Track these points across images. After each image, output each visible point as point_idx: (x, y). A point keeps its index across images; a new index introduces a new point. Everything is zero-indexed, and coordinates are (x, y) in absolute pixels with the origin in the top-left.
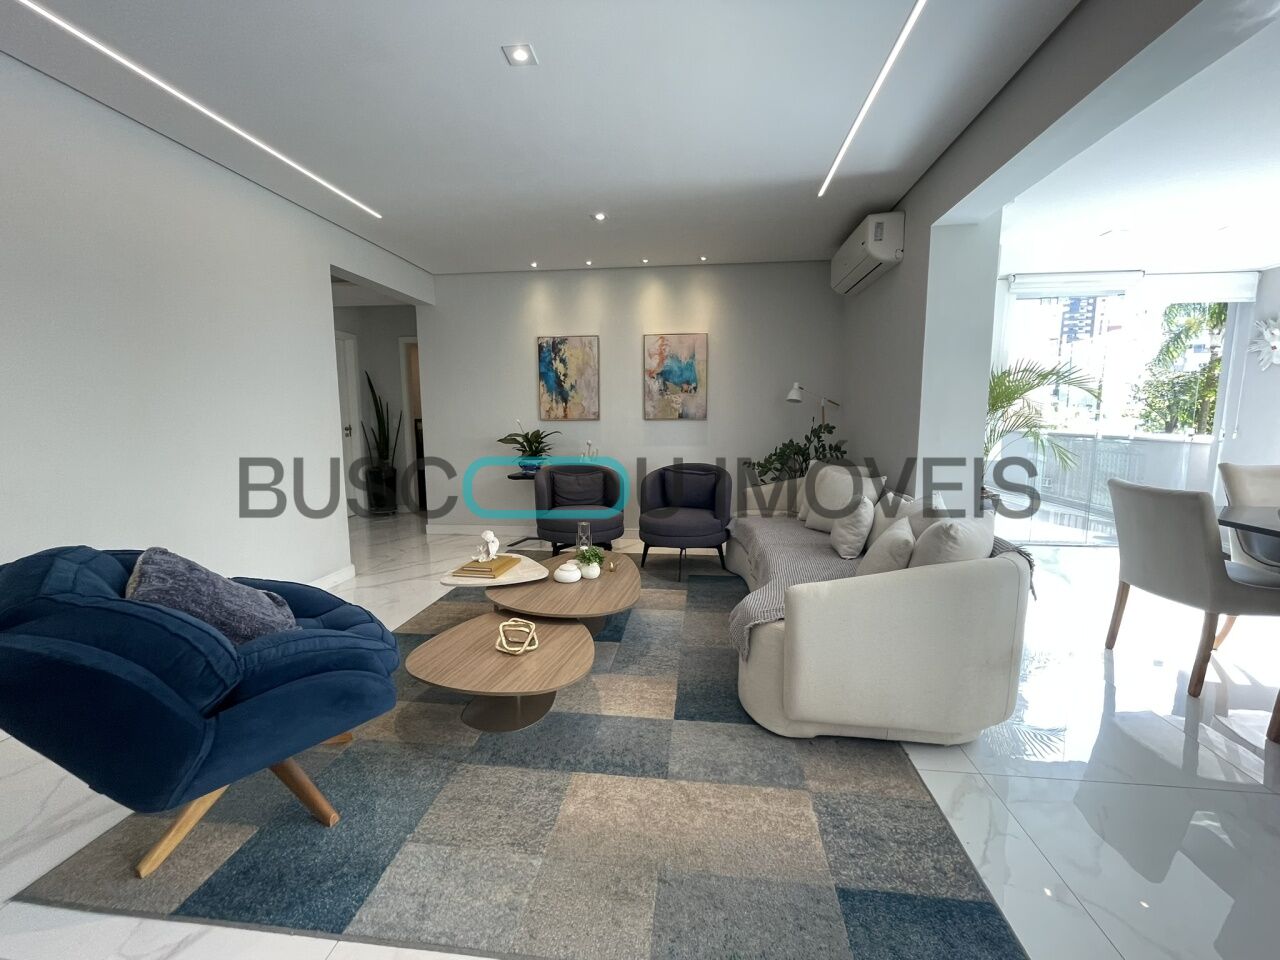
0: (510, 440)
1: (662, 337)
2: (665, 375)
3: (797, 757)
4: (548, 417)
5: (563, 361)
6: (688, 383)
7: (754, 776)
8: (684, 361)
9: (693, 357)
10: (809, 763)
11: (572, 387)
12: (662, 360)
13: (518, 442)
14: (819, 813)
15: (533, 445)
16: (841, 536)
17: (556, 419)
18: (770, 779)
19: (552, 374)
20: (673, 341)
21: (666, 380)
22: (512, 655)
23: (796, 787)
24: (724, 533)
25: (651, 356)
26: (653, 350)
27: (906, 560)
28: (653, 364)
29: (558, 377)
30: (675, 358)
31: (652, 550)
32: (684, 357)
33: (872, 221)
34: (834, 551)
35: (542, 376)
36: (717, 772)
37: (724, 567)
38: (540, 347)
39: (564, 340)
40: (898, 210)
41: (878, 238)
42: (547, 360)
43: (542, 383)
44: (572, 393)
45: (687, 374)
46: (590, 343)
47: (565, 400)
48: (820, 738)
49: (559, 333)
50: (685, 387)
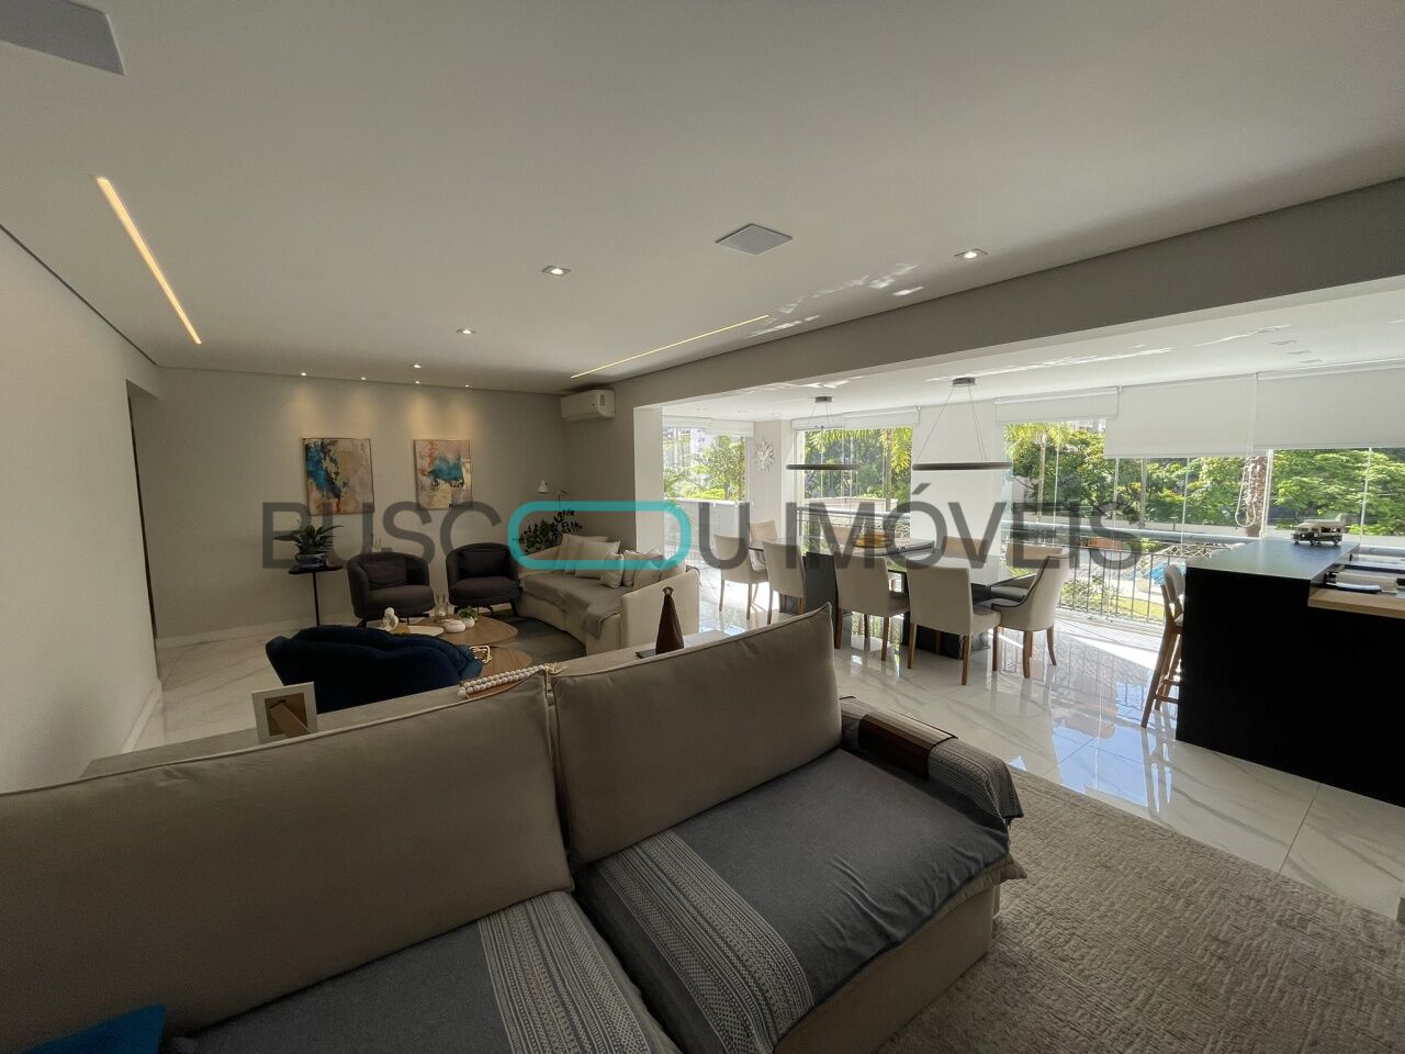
1: (431, 442)
2: (436, 474)
4: (319, 512)
5: (333, 461)
6: (456, 479)
8: (452, 462)
9: (459, 459)
11: (345, 484)
12: (432, 462)
13: (295, 539)
15: (308, 540)
19: (322, 473)
20: (441, 446)
21: (436, 477)
24: (517, 590)
25: (422, 458)
26: (423, 453)
28: (425, 464)
29: (328, 475)
30: (444, 459)
32: (451, 457)
33: (598, 393)
35: (310, 474)
37: (516, 615)
38: (307, 448)
39: (334, 442)
40: (609, 389)
41: (602, 404)
42: (316, 459)
43: (310, 481)
44: (343, 490)
45: (454, 473)
46: (362, 445)
47: (338, 496)
49: (328, 435)
50: (454, 482)
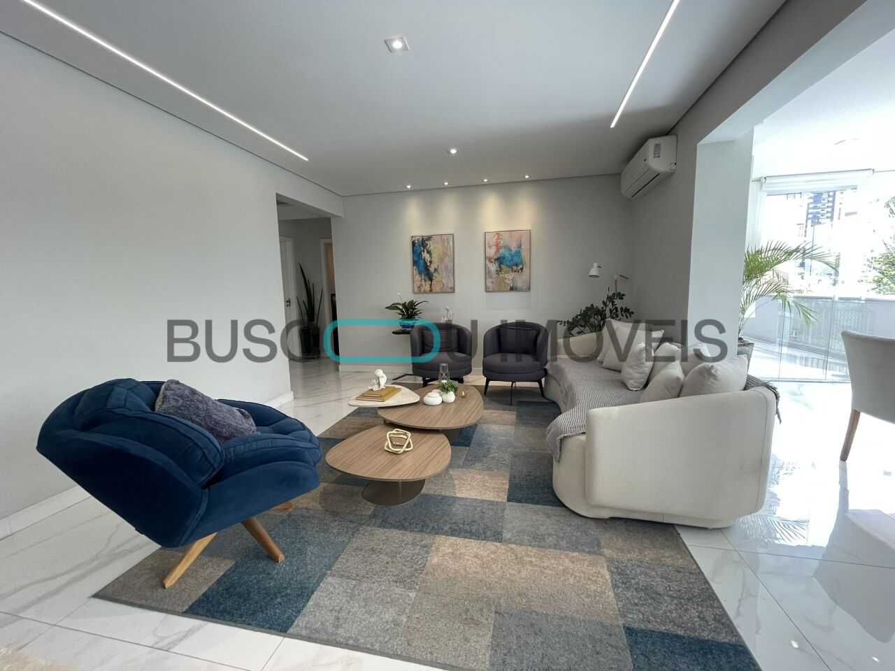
0: (393, 307)
1: (498, 233)
2: (500, 260)
3: (595, 531)
4: (419, 291)
5: (429, 252)
6: (517, 265)
7: (563, 543)
8: (514, 250)
9: (520, 247)
10: (605, 537)
11: (436, 270)
12: (498, 250)
13: (399, 309)
14: (612, 572)
15: (409, 311)
16: (629, 374)
17: (425, 292)
18: (575, 546)
19: (421, 261)
20: (506, 236)
21: (500, 264)
22: (396, 453)
23: (595, 553)
24: (543, 371)
25: (490, 247)
26: (491, 243)
27: (678, 391)
28: (492, 252)
29: (426, 264)
30: (507, 248)
31: (491, 383)
32: (514, 247)
33: (651, 143)
34: (624, 385)
35: (415, 263)
36: (538, 540)
37: (543, 395)
38: (414, 243)
39: (429, 238)
40: (672, 134)
41: (657, 155)
42: (418, 252)
43: (415, 268)
44: (435, 275)
45: (516, 259)
46: (448, 239)
47: (431, 280)
48: (613, 519)
49: (426, 233)
50: (515, 268)
